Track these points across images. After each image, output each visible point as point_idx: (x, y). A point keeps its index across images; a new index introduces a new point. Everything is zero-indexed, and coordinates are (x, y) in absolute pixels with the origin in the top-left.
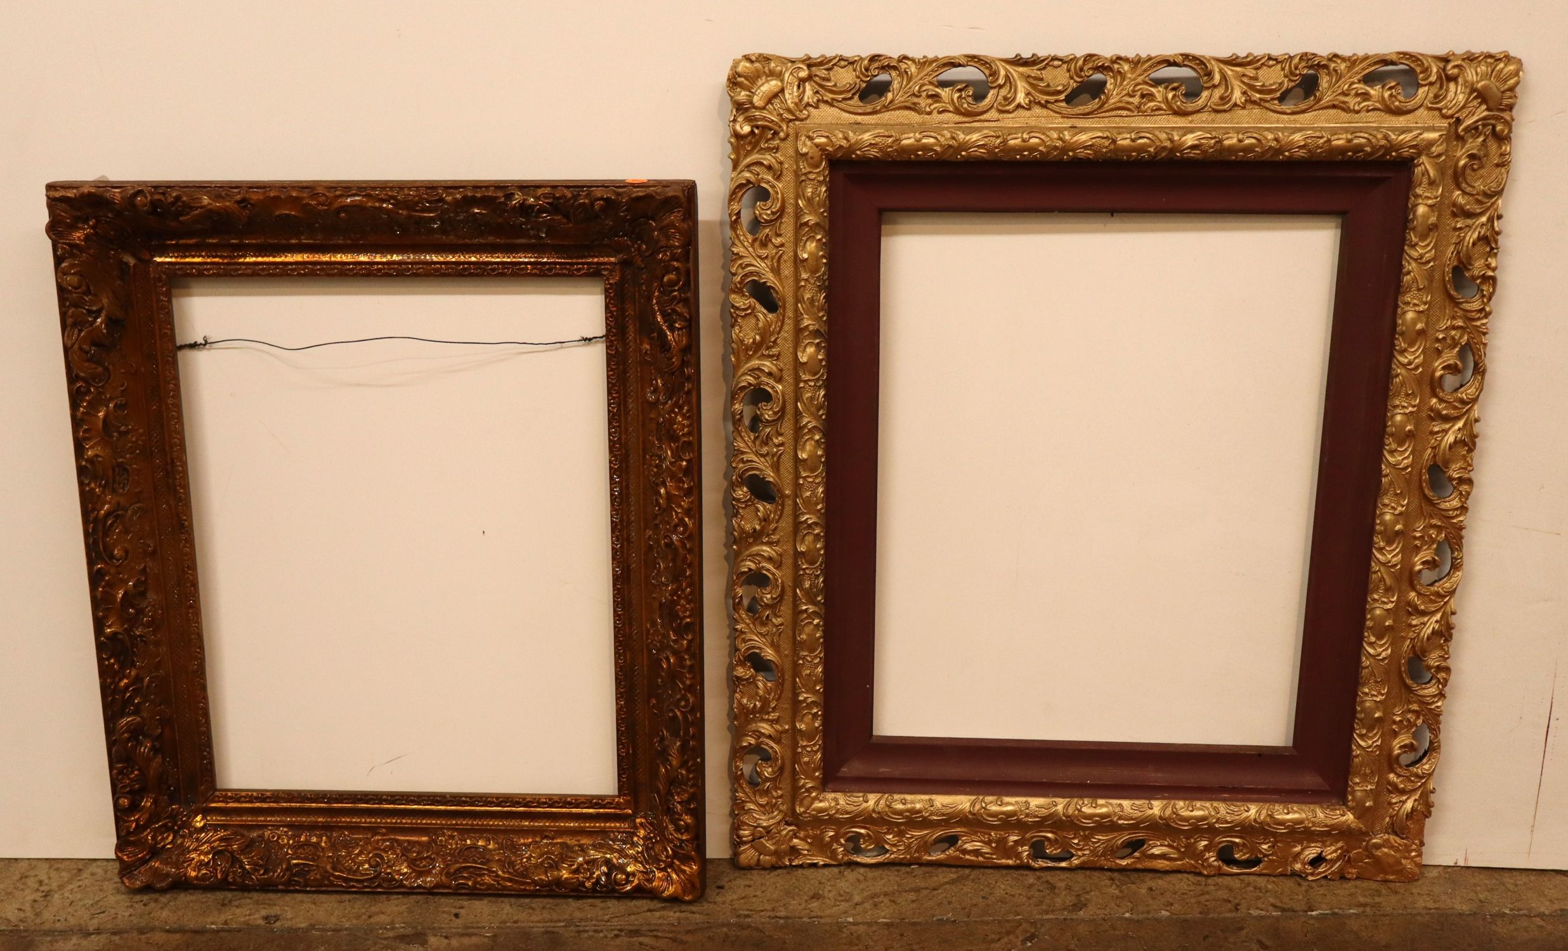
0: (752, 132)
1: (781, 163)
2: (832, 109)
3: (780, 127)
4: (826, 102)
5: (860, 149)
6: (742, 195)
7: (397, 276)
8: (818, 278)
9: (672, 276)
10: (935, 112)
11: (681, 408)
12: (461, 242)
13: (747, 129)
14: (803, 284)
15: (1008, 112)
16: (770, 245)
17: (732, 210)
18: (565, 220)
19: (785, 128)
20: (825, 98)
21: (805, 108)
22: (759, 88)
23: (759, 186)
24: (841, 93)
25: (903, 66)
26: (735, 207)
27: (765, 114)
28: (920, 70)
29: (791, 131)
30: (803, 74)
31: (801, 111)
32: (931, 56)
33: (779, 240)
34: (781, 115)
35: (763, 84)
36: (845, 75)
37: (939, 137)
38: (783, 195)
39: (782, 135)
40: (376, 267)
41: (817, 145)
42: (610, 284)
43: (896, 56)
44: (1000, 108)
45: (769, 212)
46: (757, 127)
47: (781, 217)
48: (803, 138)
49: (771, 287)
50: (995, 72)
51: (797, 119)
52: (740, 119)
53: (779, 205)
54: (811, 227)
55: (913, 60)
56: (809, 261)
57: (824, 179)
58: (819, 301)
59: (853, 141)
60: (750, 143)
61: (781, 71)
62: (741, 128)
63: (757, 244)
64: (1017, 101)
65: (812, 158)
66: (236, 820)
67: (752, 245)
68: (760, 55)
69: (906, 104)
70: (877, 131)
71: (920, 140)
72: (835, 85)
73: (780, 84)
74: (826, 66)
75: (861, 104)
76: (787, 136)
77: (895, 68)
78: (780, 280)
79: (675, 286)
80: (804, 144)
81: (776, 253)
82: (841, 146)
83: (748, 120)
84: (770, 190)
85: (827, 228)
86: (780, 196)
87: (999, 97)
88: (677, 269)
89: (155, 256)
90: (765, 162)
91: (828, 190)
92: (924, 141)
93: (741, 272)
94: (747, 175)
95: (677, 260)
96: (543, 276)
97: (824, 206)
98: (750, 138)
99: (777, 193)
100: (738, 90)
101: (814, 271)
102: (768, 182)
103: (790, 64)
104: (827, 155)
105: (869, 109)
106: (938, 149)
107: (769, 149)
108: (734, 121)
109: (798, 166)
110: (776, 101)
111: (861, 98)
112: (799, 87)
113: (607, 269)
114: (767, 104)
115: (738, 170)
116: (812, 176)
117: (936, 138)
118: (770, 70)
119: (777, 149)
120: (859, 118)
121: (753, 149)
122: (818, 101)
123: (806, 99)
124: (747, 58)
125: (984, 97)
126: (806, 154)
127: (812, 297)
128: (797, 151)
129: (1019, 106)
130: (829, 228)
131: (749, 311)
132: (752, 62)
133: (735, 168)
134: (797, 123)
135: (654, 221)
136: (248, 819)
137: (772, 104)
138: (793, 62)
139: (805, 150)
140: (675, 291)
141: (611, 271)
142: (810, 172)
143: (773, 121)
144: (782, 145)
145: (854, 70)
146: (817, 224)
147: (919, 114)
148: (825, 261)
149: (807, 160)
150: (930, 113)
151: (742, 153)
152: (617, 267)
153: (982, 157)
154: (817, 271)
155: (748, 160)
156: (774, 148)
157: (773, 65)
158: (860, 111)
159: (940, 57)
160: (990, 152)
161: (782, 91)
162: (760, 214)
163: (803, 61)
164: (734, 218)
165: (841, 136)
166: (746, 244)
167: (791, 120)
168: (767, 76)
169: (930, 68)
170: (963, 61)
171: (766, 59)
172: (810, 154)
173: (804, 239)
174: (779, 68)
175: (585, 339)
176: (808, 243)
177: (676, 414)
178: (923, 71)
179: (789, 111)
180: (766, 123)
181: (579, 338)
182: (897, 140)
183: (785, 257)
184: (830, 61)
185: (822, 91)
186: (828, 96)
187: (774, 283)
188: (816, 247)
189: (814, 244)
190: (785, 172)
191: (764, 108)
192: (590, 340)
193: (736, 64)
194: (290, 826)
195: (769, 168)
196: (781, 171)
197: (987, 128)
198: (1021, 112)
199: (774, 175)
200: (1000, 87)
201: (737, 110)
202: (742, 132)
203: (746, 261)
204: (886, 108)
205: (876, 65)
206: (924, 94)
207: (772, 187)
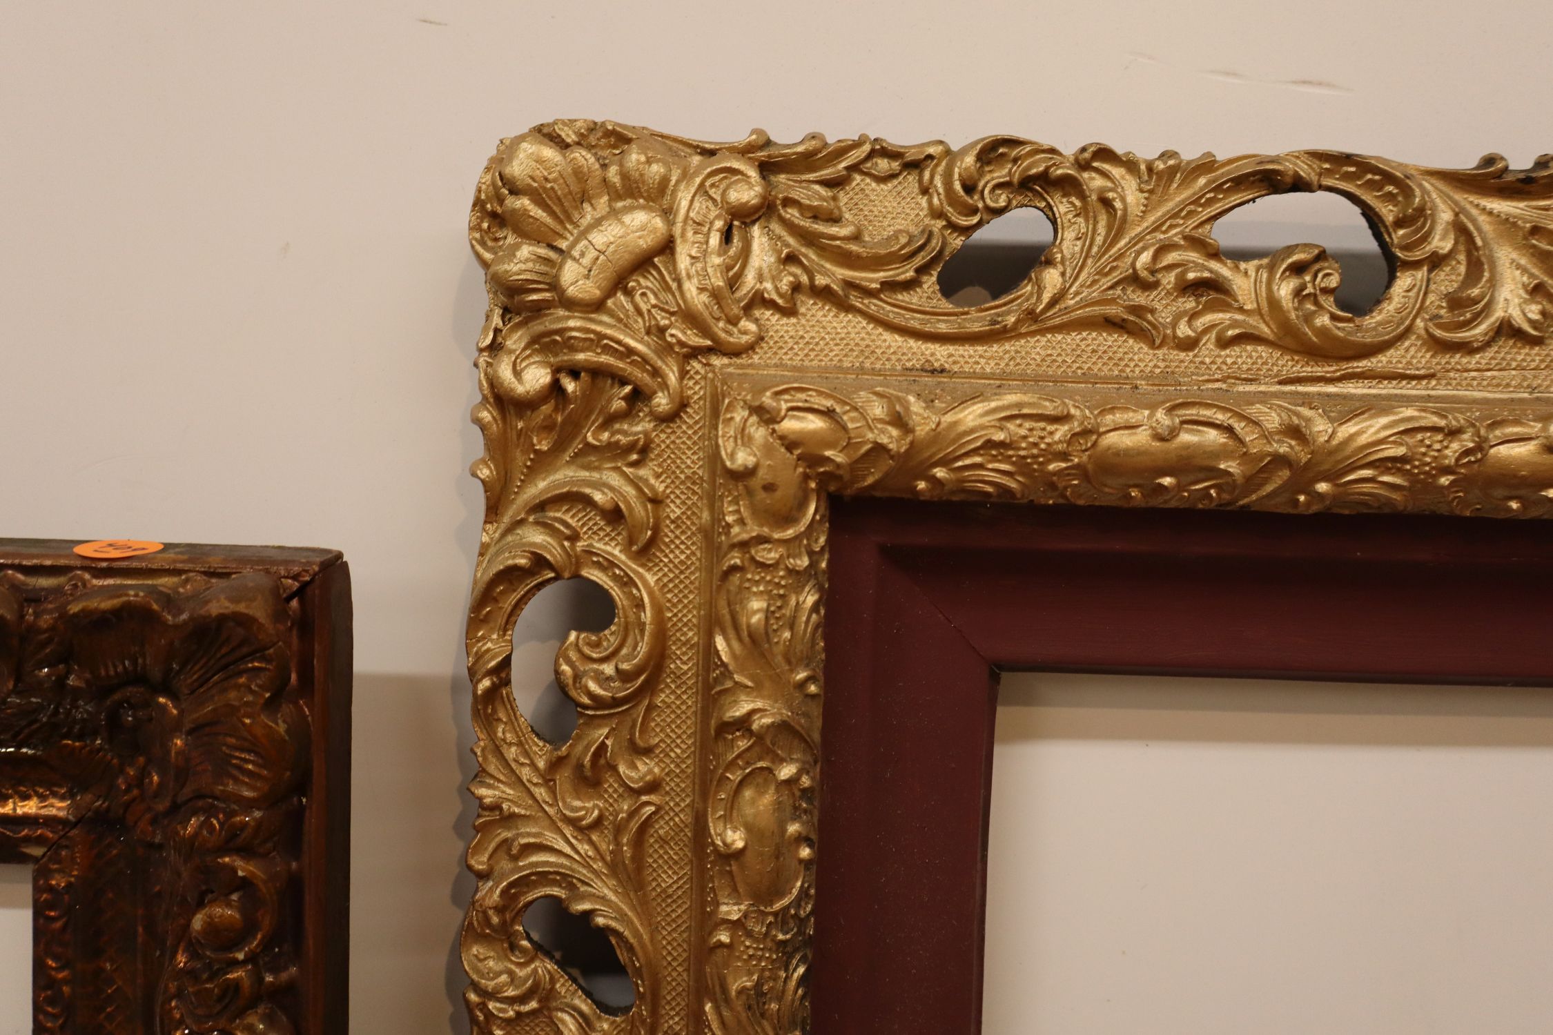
0: (555, 388)
1: (656, 501)
2: (846, 318)
3: (656, 373)
4: (824, 294)
5: (944, 462)
6: (518, 606)
8: (782, 918)
9: (226, 912)
10: (1209, 341)
13: (536, 377)
14: (724, 938)
15: (1466, 348)
16: (610, 783)
17: (479, 657)
19: (672, 378)
20: (821, 280)
21: (748, 309)
22: (584, 234)
23: (576, 576)
24: (876, 262)
25: (1094, 182)
26: (493, 646)
27: (604, 325)
28: (1152, 197)
29: (696, 391)
30: (747, 193)
31: (733, 321)
32: (1190, 153)
33: (642, 767)
34: (662, 331)
35: (598, 223)
36: (891, 204)
37: (1238, 426)
38: (659, 611)
39: (662, 402)
41: (790, 443)
42: (51, 889)
43: (1069, 149)
44: (1438, 333)
45: (608, 669)
46: (574, 373)
47: (650, 687)
48: (739, 415)
49: (607, 930)
50: (1421, 211)
51: (718, 348)
52: (516, 341)
53: (643, 648)
54: (759, 737)
55: (1130, 164)
56: (749, 857)
57: (813, 564)
58: (780, 998)
59: (922, 431)
60: (548, 427)
61: (665, 181)
62: (517, 374)
63: (564, 777)
64: (1498, 313)
65: (769, 488)
67: (548, 779)
68: (593, 127)
69: (1112, 311)
70: (1011, 398)
71: (1173, 433)
72: (856, 237)
73: (658, 223)
74: (827, 173)
75: (946, 306)
76: (682, 406)
77: (1069, 185)
78: (644, 905)
79: (236, 944)
80: (743, 437)
81: (632, 814)
82: (879, 448)
83: (543, 344)
84: (616, 592)
85: (816, 736)
86: (648, 616)
87: (1431, 298)
88: (245, 884)
90: (598, 497)
91: (829, 601)
92: (1187, 438)
93: (509, 872)
94: (536, 537)
95: (246, 851)
97: (807, 661)
98: (546, 409)
99: (640, 605)
100: (511, 239)
101: (763, 894)
102: (608, 565)
103: (696, 159)
104: (824, 479)
105: (976, 322)
106: (1231, 466)
107: (615, 451)
108: (495, 348)
109: (718, 517)
110: (646, 282)
111: (948, 288)
112: (727, 237)
114: (611, 293)
115: (506, 520)
116: (769, 555)
117: (1229, 430)
118: (625, 176)
119: (644, 450)
120: (940, 353)
121: (559, 447)
122: (796, 288)
123: (750, 279)
124: (548, 134)
125: (1377, 298)
126: (748, 473)
127: (758, 985)
128: (714, 457)
129: (1507, 331)
130: (825, 731)
131: (534, 1005)
132: (563, 145)
133: (493, 510)
134: (717, 361)
135: (174, 696)
137: (629, 293)
138: (709, 153)
139: (743, 458)
140: (235, 964)
141: (54, 847)
142: (761, 540)
143: (630, 351)
144: (661, 438)
145: (925, 191)
146: (783, 727)
147: (1152, 345)
148: (805, 852)
149: (750, 492)
150: (1189, 345)
151: (521, 460)
152: (72, 835)
153: (1389, 502)
154: (777, 891)
155: (541, 486)
156: (631, 448)
157: (635, 158)
158: (943, 328)
159: (1221, 156)
160: (1422, 484)
161: (667, 247)
162: (577, 677)
163: (745, 151)
164: (486, 683)
165: (878, 410)
167: (695, 352)
168: (616, 195)
169: (1186, 194)
170: (1305, 170)
171: (618, 138)
172: (761, 473)
173: (734, 777)
174: (656, 169)
176: (748, 793)
178: (1161, 202)
179: (691, 318)
180: (604, 359)
182: (1086, 433)
183: (661, 828)
184: (841, 151)
185: (810, 255)
186: (833, 274)
187: (622, 917)
188: (778, 806)
189: (768, 798)
190: (668, 533)
191: (598, 306)
193: (508, 149)
195: (614, 516)
196: (656, 529)
197: (1407, 401)
198: (1506, 350)
199: (631, 541)
200: (1436, 261)
201: (506, 311)
202: (520, 389)
203: (528, 833)
204: (1035, 323)
205: (1000, 174)
206: (1169, 280)
207: (623, 581)
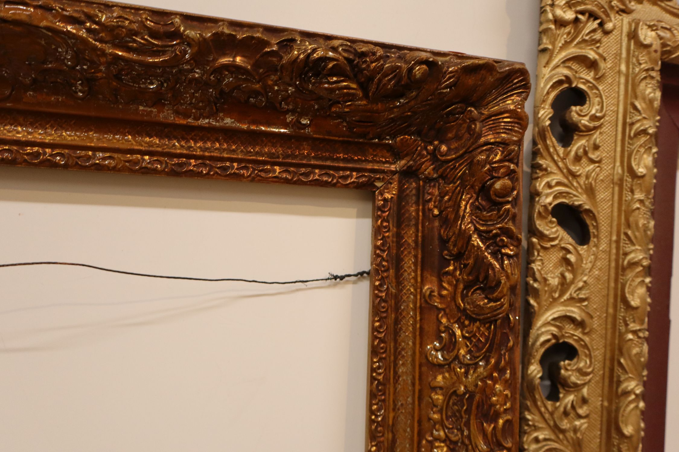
0: (576, 19)
2: (655, 7)
7: (66, 166)
9: (508, 182)
11: (502, 371)
12: (183, 122)
13: (570, 14)
16: (584, 161)
18: (360, 93)
19: (613, 19)
23: (576, 87)
33: (597, 153)
34: (611, 2)
39: (609, 26)
40: (29, 150)
41: (660, 38)
42: (385, 200)
45: (586, 119)
46: (584, 13)
48: (644, 28)
49: (583, 212)
51: (626, 10)
54: (650, 136)
58: (650, 230)
60: (569, 33)
62: (564, 13)
65: (655, 51)
67: (563, 159)
76: (614, 28)
78: (595, 204)
80: (647, 35)
81: (593, 171)
83: (573, 4)
90: (590, 56)
93: (549, 192)
94: (564, 71)
96: (295, 183)
98: (570, 26)
101: (649, 191)
102: (586, 83)
107: (592, 42)
108: (553, 5)
113: (383, 180)
116: (653, 74)
126: (650, 46)
127: (646, 224)
131: (557, 242)
134: (624, 16)
141: (387, 183)
142: (652, 69)
143: (602, 7)
146: (654, 134)
151: (558, 45)
152: (396, 177)
155: (565, 54)
156: (598, 41)
166: (556, 157)
172: (654, 46)
175: (336, 278)
176: (645, 156)
177: (495, 381)
180: (595, 8)
181: (328, 276)
188: (652, 161)
192: (342, 278)
195: (592, 64)
199: (596, 74)
203: (556, 179)
207: (591, 88)
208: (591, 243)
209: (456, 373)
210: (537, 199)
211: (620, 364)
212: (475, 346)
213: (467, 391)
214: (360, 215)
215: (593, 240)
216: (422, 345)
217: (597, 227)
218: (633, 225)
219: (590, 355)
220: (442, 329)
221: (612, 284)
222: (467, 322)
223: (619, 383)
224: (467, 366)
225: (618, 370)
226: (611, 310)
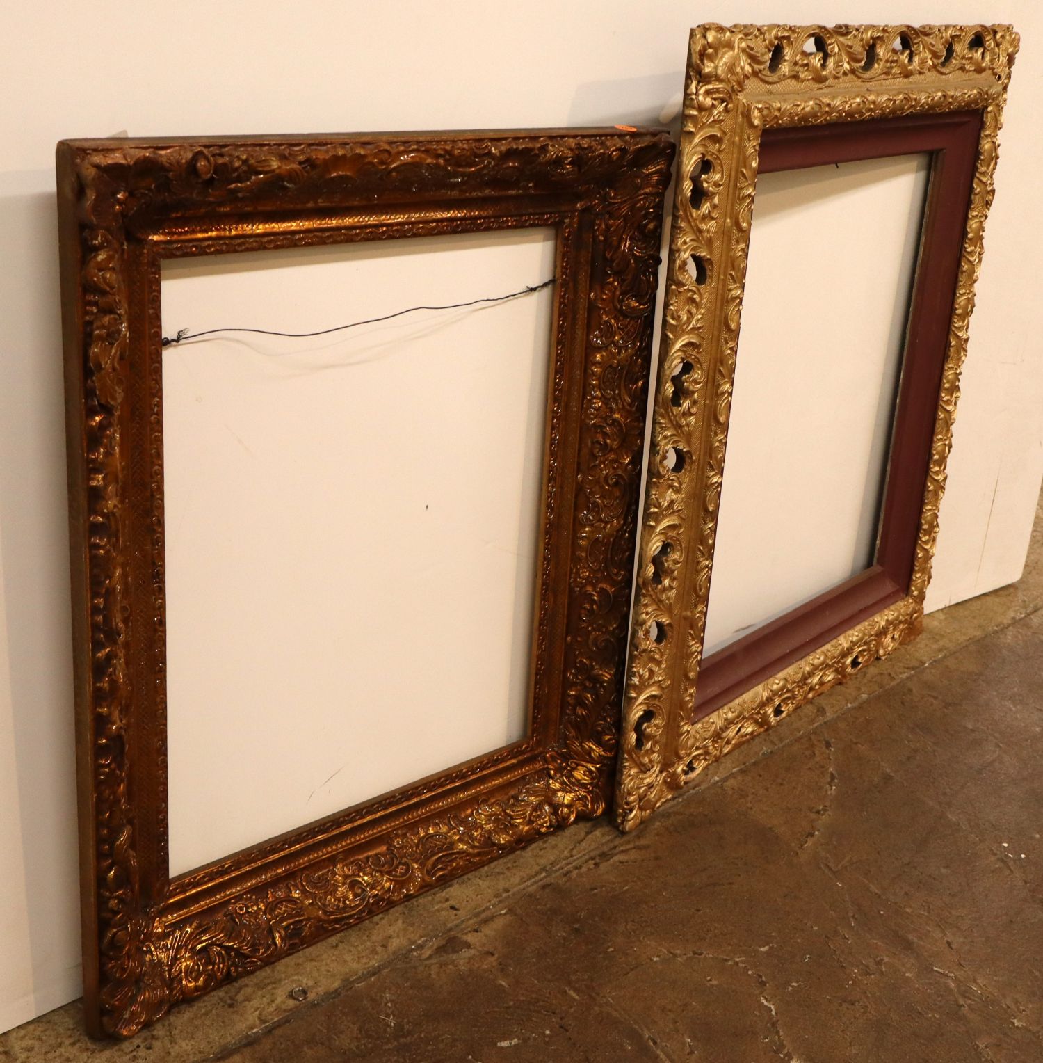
1: (725, 135)
3: (731, 98)
4: (755, 72)
13: (709, 101)
15: (838, 78)
19: (734, 100)
22: (721, 59)
29: (736, 103)
30: (744, 45)
33: (716, 211)
34: (733, 86)
35: (723, 56)
36: (760, 45)
41: (763, 117)
51: (742, 90)
52: (702, 91)
60: (707, 116)
66: (194, 909)
73: (734, 55)
75: (770, 74)
76: (733, 107)
77: (787, 38)
81: (712, 226)
83: (710, 92)
89: (149, 235)
90: (718, 135)
94: (701, 149)
99: (720, 165)
102: (712, 154)
105: (776, 78)
107: (719, 122)
109: (745, 138)
115: (693, 144)
118: (726, 41)
120: (771, 88)
121: (707, 121)
122: (752, 71)
126: (757, 126)
128: (740, 122)
129: (844, 72)
132: (716, 31)
134: (740, 94)
136: (204, 903)
139: (757, 122)
144: (726, 117)
145: (765, 40)
147: (798, 81)
155: (702, 133)
156: (722, 121)
157: (728, 35)
158: (771, 80)
167: (738, 92)
168: (723, 47)
183: (716, 229)
185: (752, 62)
191: (724, 80)
194: (253, 890)
201: (699, 81)
204: (785, 77)
206: (800, 63)
207: (715, 159)
208: (707, 283)
209: (611, 352)
210: (677, 255)
211: (720, 371)
212: (627, 334)
213: (618, 364)
214: (545, 240)
215: (708, 280)
216: (588, 335)
217: (712, 271)
218: (736, 267)
219: (699, 361)
220: (602, 322)
221: (718, 312)
222: (621, 318)
223: (719, 385)
224: (620, 349)
225: (718, 377)
226: (716, 333)
